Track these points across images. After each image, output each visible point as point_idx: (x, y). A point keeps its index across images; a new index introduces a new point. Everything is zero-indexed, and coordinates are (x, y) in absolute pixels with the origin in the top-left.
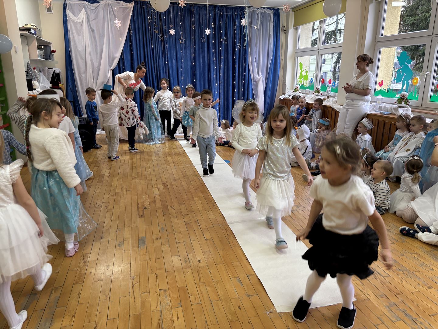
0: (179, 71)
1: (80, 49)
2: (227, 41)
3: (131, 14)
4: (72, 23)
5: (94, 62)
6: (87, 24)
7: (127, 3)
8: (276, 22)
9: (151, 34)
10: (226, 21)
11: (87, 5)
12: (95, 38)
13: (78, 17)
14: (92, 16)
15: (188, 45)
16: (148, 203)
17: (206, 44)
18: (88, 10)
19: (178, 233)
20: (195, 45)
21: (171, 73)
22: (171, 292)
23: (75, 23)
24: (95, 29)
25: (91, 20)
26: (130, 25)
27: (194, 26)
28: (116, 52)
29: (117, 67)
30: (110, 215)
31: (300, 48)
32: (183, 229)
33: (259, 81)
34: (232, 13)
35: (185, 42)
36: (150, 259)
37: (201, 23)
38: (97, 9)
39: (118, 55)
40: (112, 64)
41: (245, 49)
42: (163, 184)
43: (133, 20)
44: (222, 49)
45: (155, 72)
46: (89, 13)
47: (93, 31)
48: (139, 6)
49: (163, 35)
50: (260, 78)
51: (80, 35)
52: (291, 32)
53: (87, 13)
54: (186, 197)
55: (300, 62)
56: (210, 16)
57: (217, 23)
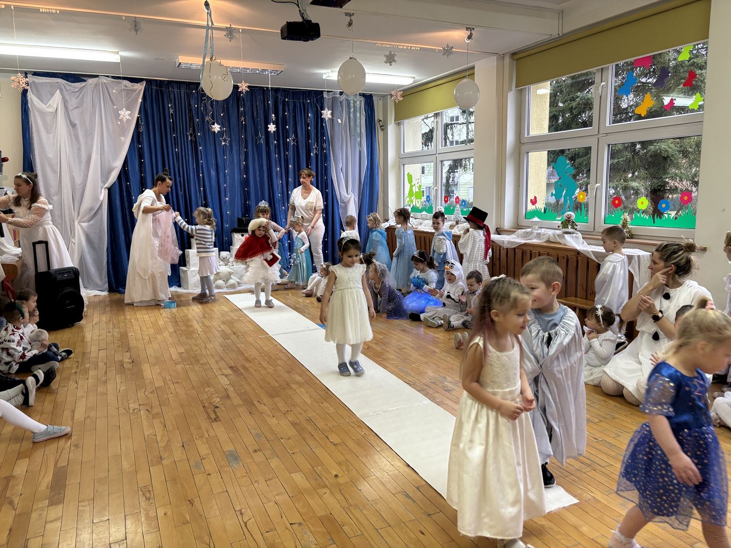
0: (222, 189)
1: (50, 156)
2: (297, 142)
3: (140, 100)
4: (36, 113)
5: (75, 176)
6: (63, 114)
7: (133, 84)
8: (370, 113)
9: (174, 131)
10: (294, 111)
11: (64, 85)
12: (77, 137)
13: (47, 105)
14: (73, 102)
15: (234, 148)
16: (219, 400)
17: (264, 146)
18: (67, 93)
19: (285, 439)
20: (246, 147)
21: (208, 191)
22: (310, 525)
23: (42, 114)
24: (77, 122)
25: (70, 108)
26: (138, 117)
27: (244, 119)
28: (115, 158)
29: (117, 183)
30: (161, 422)
31: (406, 151)
32: (292, 432)
33: (349, 201)
34: (303, 100)
35: (231, 142)
36: (256, 481)
37: (255, 114)
38: (82, 91)
39: (118, 164)
40: (107, 179)
41: (326, 153)
42: (231, 368)
43: (143, 109)
44: (290, 154)
45: (181, 190)
46: (67, 97)
47: (73, 125)
48: (154, 88)
49: (194, 131)
50: (351, 197)
51: (51, 133)
52: (391, 128)
53: (64, 98)
54: (277, 385)
55: (409, 173)
56: (268, 105)
57: (281, 115)
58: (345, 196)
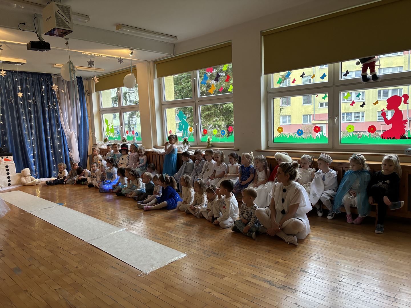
2: (36, 102)
8: (81, 86)
10: (33, 85)
17: (14, 105)
19: (46, 257)
20: (2, 105)
22: (65, 288)
31: (103, 107)
32: (49, 254)
33: (72, 135)
34: (39, 79)
41: (56, 108)
44: (32, 109)
52: (94, 95)
55: (106, 119)
56: (16, 80)
57: (24, 86)
58: (69, 132)
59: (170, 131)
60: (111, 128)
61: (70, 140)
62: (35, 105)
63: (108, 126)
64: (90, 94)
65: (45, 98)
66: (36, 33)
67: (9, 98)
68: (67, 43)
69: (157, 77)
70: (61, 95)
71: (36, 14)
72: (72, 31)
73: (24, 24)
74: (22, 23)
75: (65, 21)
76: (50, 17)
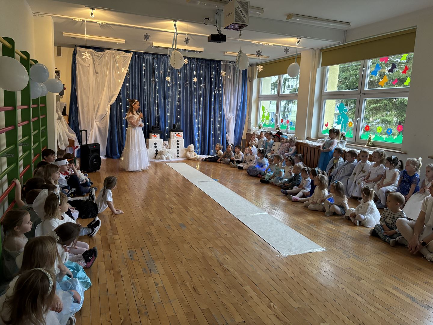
0: (167, 109)
1: (85, 87)
2: (206, 87)
3: (130, 62)
6: (92, 67)
7: (127, 53)
9: (145, 78)
10: (205, 71)
11: (94, 53)
15: (174, 88)
16: (172, 205)
17: (189, 88)
18: (95, 57)
19: (203, 221)
20: (180, 88)
21: (159, 109)
23: (83, 66)
25: (96, 64)
26: (128, 70)
29: (115, 103)
30: (149, 212)
31: (262, 94)
32: (206, 219)
33: (230, 119)
34: (210, 65)
37: (185, 71)
38: (102, 56)
39: (116, 94)
40: (111, 100)
41: (221, 93)
42: (176, 194)
43: (131, 66)
44: (202, 92)
47: (97, 73)
48: (137, 56)
49: (155, 79)
50: (232, 117)
51: (86, 76)
53: (93, 59)
55: (263, 106)
56: (192, 66)
57: (198, 72)
58: (229, 116)
59: (326, 123)
60: (267, 115)
61: (229, 123)
62: (205, 89)
63: (264, 113)
64: (251, 81)
65: (214, 83)
66: (217, 27)
67: (186, 82)
68: (240, 35)
69: (321, 66)
70: (227, 81)
71: (219, 9)
72: (247, 25)
73: (208, 19)
74: (207, 18)
75: (243, 16)
76: (231, 13)
